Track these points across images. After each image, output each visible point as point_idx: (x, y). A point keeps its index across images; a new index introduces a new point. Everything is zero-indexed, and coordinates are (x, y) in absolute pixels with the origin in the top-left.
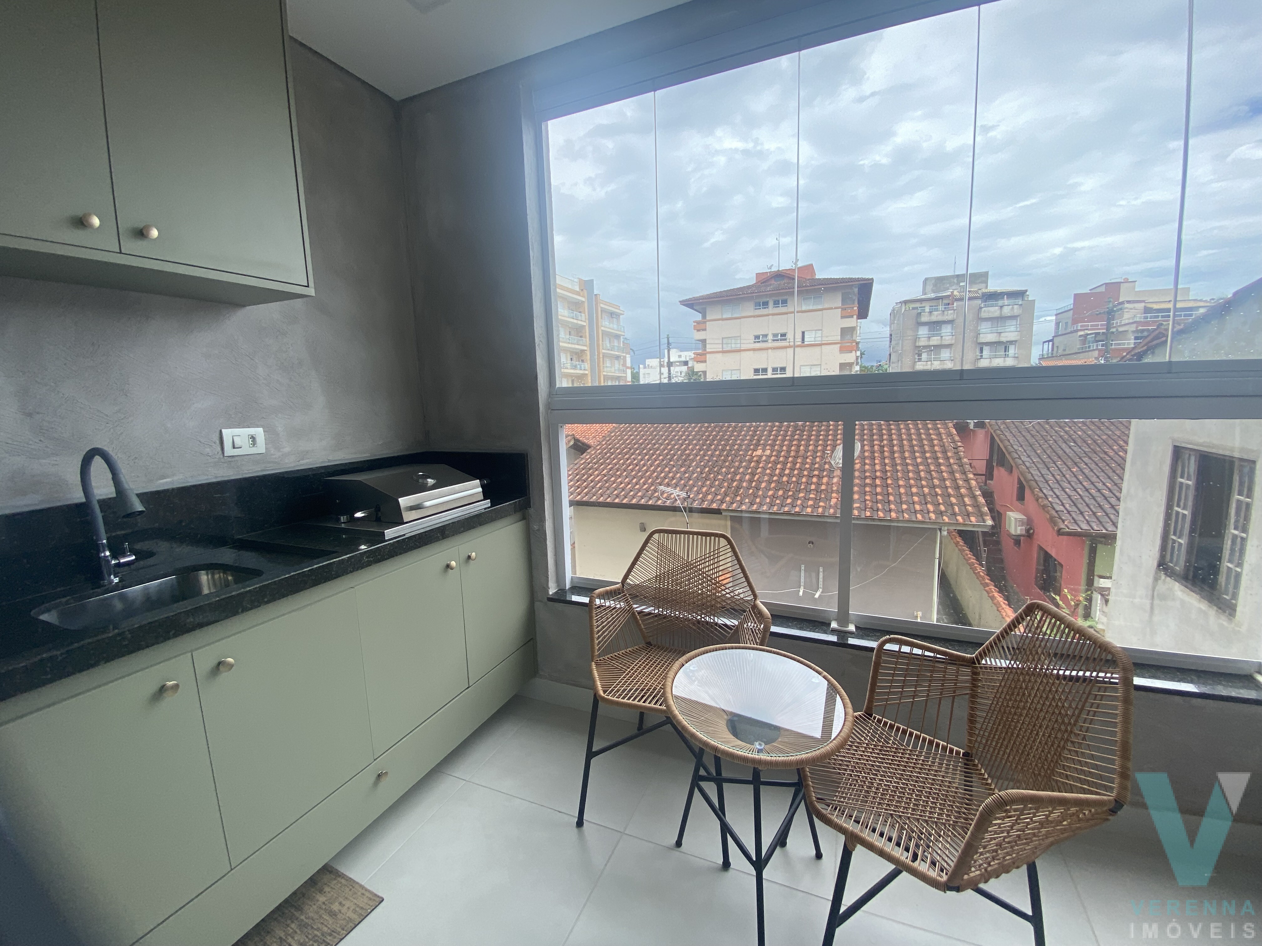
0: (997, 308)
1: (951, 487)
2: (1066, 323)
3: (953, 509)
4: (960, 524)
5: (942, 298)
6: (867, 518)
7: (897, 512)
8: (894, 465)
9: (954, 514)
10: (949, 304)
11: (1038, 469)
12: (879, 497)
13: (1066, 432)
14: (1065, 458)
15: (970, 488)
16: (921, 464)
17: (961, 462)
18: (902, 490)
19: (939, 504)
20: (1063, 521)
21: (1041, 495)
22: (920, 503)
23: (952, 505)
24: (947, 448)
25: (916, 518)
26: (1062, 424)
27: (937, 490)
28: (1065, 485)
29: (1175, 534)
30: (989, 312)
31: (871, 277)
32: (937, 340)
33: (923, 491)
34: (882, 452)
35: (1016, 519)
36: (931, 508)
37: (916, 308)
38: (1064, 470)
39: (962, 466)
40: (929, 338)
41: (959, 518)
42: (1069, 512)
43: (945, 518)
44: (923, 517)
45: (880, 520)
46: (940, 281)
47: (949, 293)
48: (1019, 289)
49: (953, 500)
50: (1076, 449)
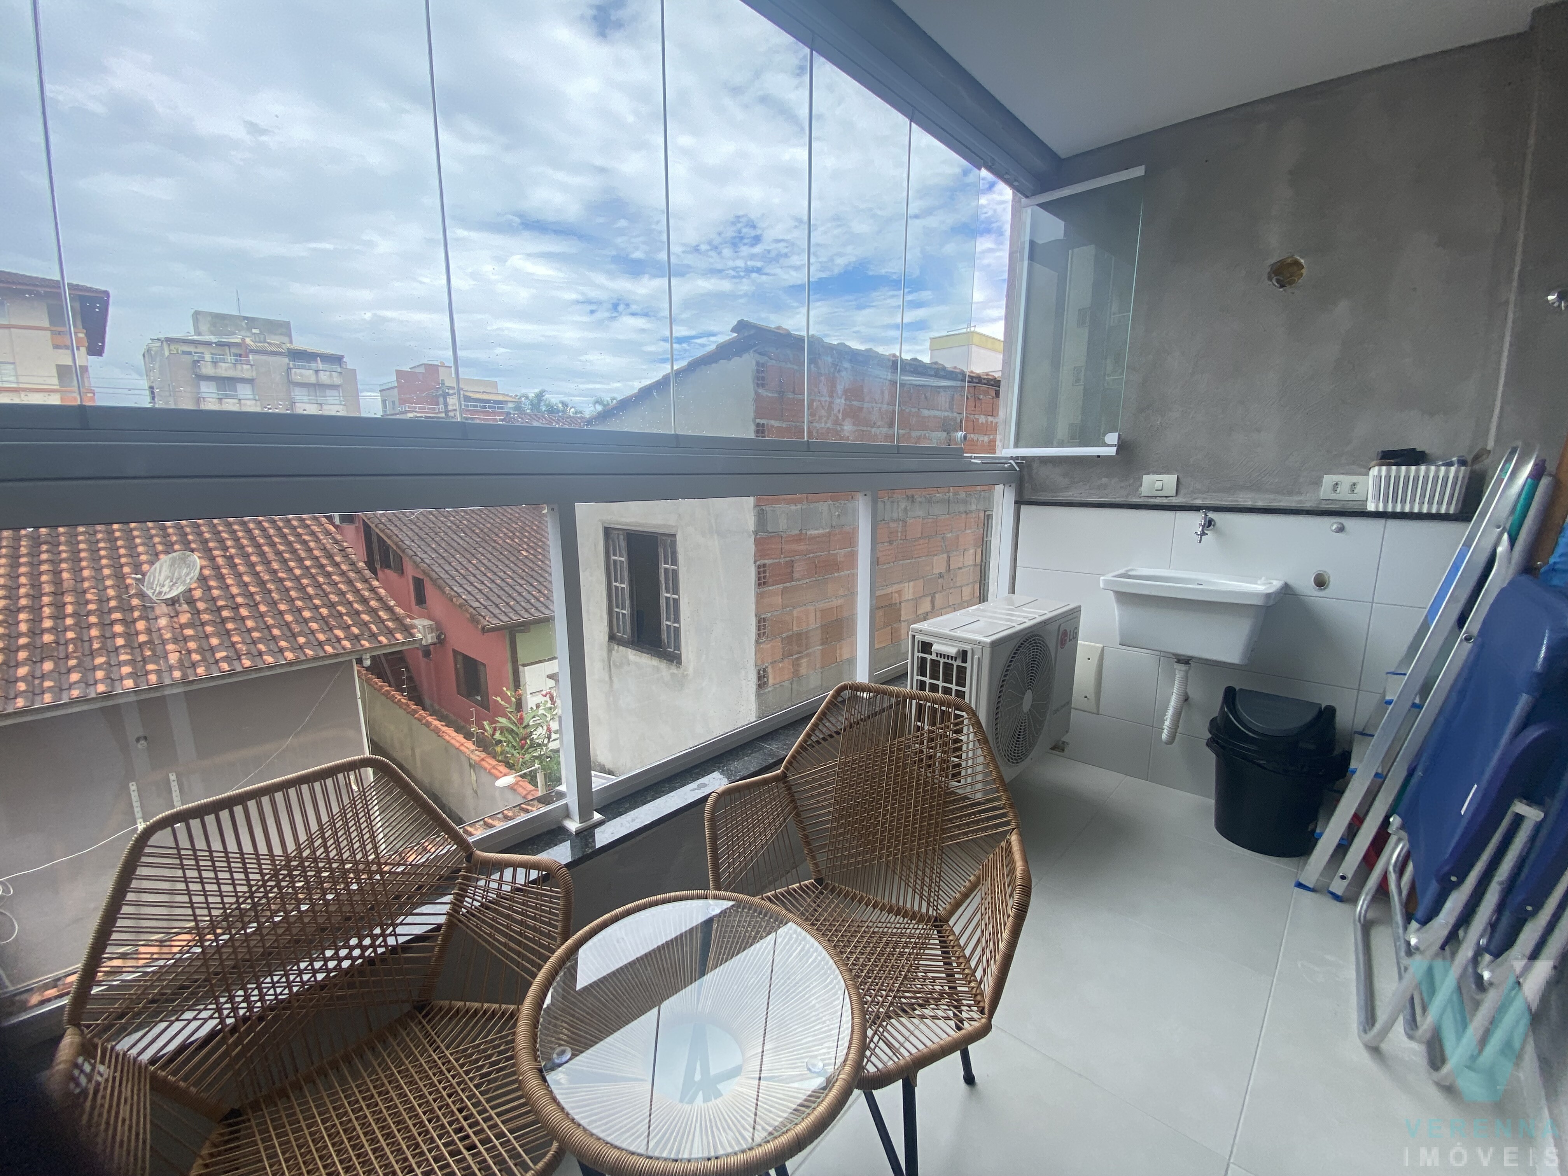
0: (311, 372)
1: (356, 602)
2: (393, 402)
3: (370, 629)
4: (386, 645)
5: (229, 345)
6: (247, 670)
7: (293, 649)
8: (262, 583)
9: (374, 636)
10: (240, 356)
11: (440, 565)
12: (256, 635)
13: (452, 522)
14: (461, 550)
15: (380, 599)
16: (303, 576)
17: (357, 568)
18: (289, 618)
19: (349, 627)
20: (484, 618)
21: (453, 593)
22: (322, 631)
23: (366, 624)
24: (331, 551)
25: (325, 652)
26: (445, 514)
27: (339, 608)
28: (472, 579)
29: (617, 607)
30: (301, 375)
31: (104, 289)
32: (234, 404)
33: (320, 614)
34: (233, 566)
35: (424, 626)
36: (339, 633)
37: (190, 353)
38: (465, 563)
39: (359, 572)
40: (221, 399)
41: (382, 638)
42: (486, 607)
43: (363, 642)
44: (334, 648)
45: (270, 668)
46: (219, 320)
47: (238, 341)
48: (333, 352)
49: (366, 617)
50: (467, 539)
